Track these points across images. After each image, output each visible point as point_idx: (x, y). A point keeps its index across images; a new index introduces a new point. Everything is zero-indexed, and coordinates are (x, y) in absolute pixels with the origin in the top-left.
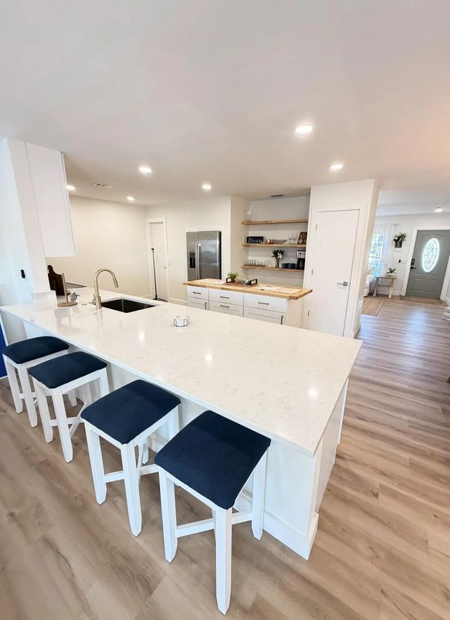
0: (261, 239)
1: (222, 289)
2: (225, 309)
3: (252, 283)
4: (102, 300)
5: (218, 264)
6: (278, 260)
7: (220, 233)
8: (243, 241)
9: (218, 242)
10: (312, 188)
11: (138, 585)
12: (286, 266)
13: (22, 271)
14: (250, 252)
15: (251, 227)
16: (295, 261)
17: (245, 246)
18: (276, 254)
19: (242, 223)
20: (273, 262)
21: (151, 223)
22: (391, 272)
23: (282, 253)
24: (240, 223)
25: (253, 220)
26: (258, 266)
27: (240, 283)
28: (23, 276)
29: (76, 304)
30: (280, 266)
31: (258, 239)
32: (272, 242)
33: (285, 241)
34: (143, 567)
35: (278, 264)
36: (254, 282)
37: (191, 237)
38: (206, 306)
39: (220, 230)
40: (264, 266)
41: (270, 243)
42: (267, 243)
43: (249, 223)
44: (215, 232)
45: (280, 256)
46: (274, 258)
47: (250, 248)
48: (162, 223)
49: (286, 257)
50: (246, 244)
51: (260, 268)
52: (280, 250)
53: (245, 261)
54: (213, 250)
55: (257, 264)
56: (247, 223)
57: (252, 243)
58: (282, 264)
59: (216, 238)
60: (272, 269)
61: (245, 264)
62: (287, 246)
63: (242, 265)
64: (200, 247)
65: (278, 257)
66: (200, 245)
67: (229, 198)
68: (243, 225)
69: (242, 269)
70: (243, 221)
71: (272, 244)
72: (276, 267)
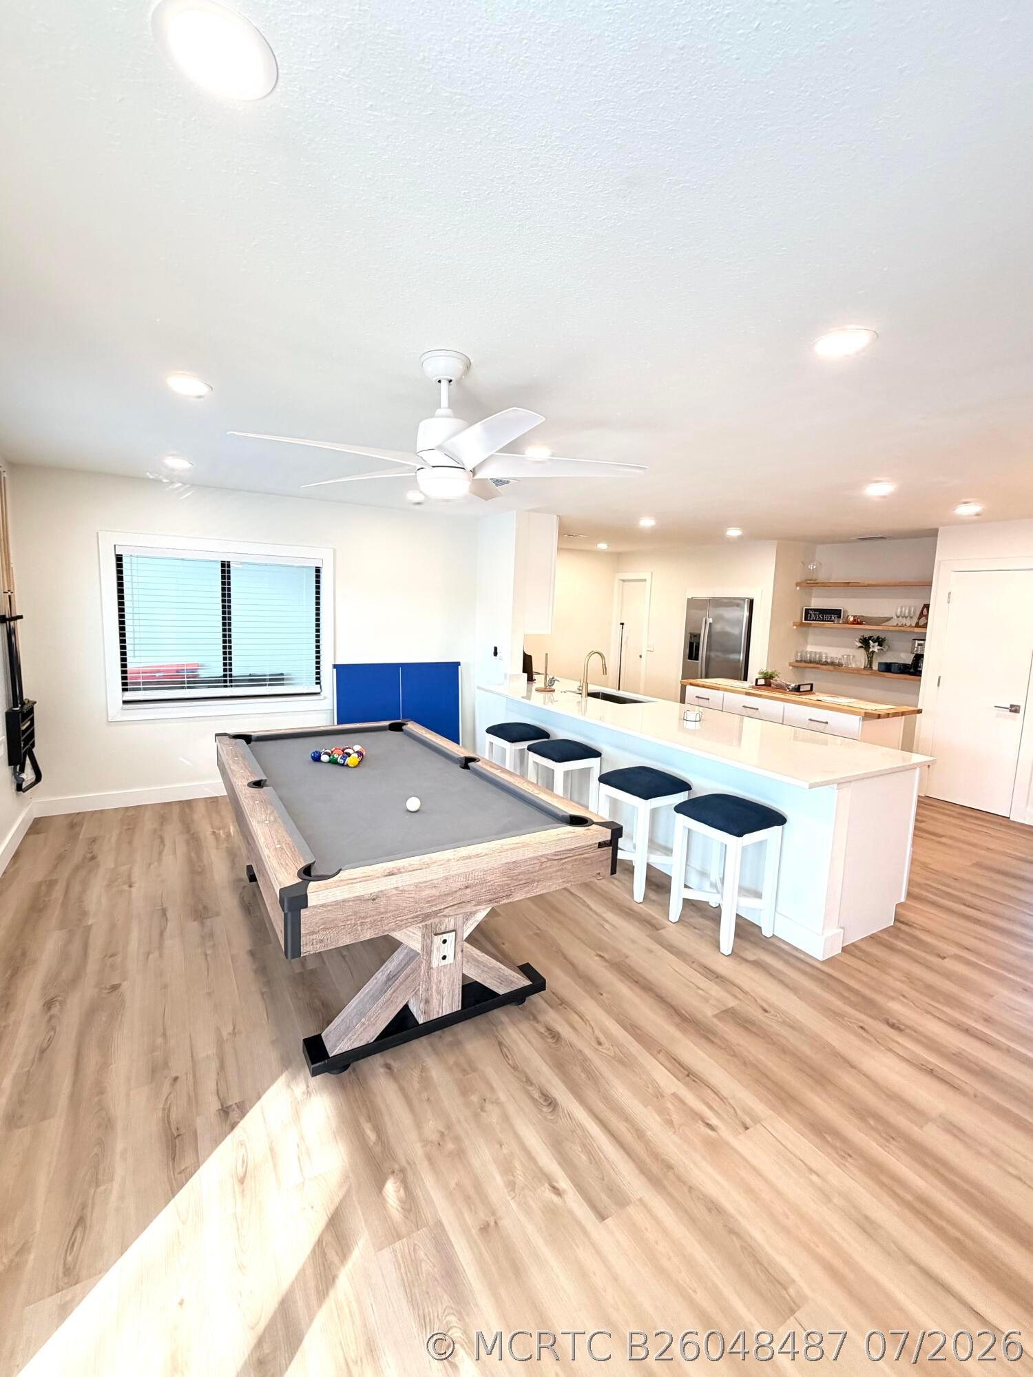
0: (837, 613)
1: (747, 694)
3: (801, 689)
4: (589, 689)
5: (742, 657)
6: (871, 656)
7: (751, 602)
8: (798, 616)
9: (746, 613)
10: (941, 529)
11: (646, 924)
12: (887, 668)
13: (496, 649)
14: (811, 638)
15: (815, 590)
16: (907, 659)
17: (801, 624)
18: (865, 643)
19: (797, 584)
20: (860, 658)
21: (624, 581)
23: (880, 642)
24: (794, 585)
25: (822, 576)
26: (826, 663)
27: (781, 688)
28: (496, 654)
29: (554, 691)
30: (875, 667)
31: (831, 615)
32: (858, 621)
33: (888, 619)
35: (870, 663)
36: (808, 688)
37: (693, 604)
39: (751, 596)
40: (840, 665)
41: (853, 623)
42: (847, 622)
43: (810, 584)
44: (743, 599)
45: (875, 648)
46: (863, 651)
47: (811, 630)
48: (645, 580)
49: (888, 650)
50: (804, 621)
51: (831, 668)
52: (875, 637)
53: (799, 654)
54: (735, 631)
55: (817, 659)
56: (808, 583)
57: (815, 620)
58: (880, 664)
59: (744, 610)
60: (857, 671)
61: (799, 659)
62: (891, 628)
63: (793, 660)
64: (710, 623)
65: (871, 650)
66: (711, 620)
67: (776, 541)
68: (798, 588)
69: (791, 668)
70: (799, 581)
71: (858, 623)
72: (865, 668)
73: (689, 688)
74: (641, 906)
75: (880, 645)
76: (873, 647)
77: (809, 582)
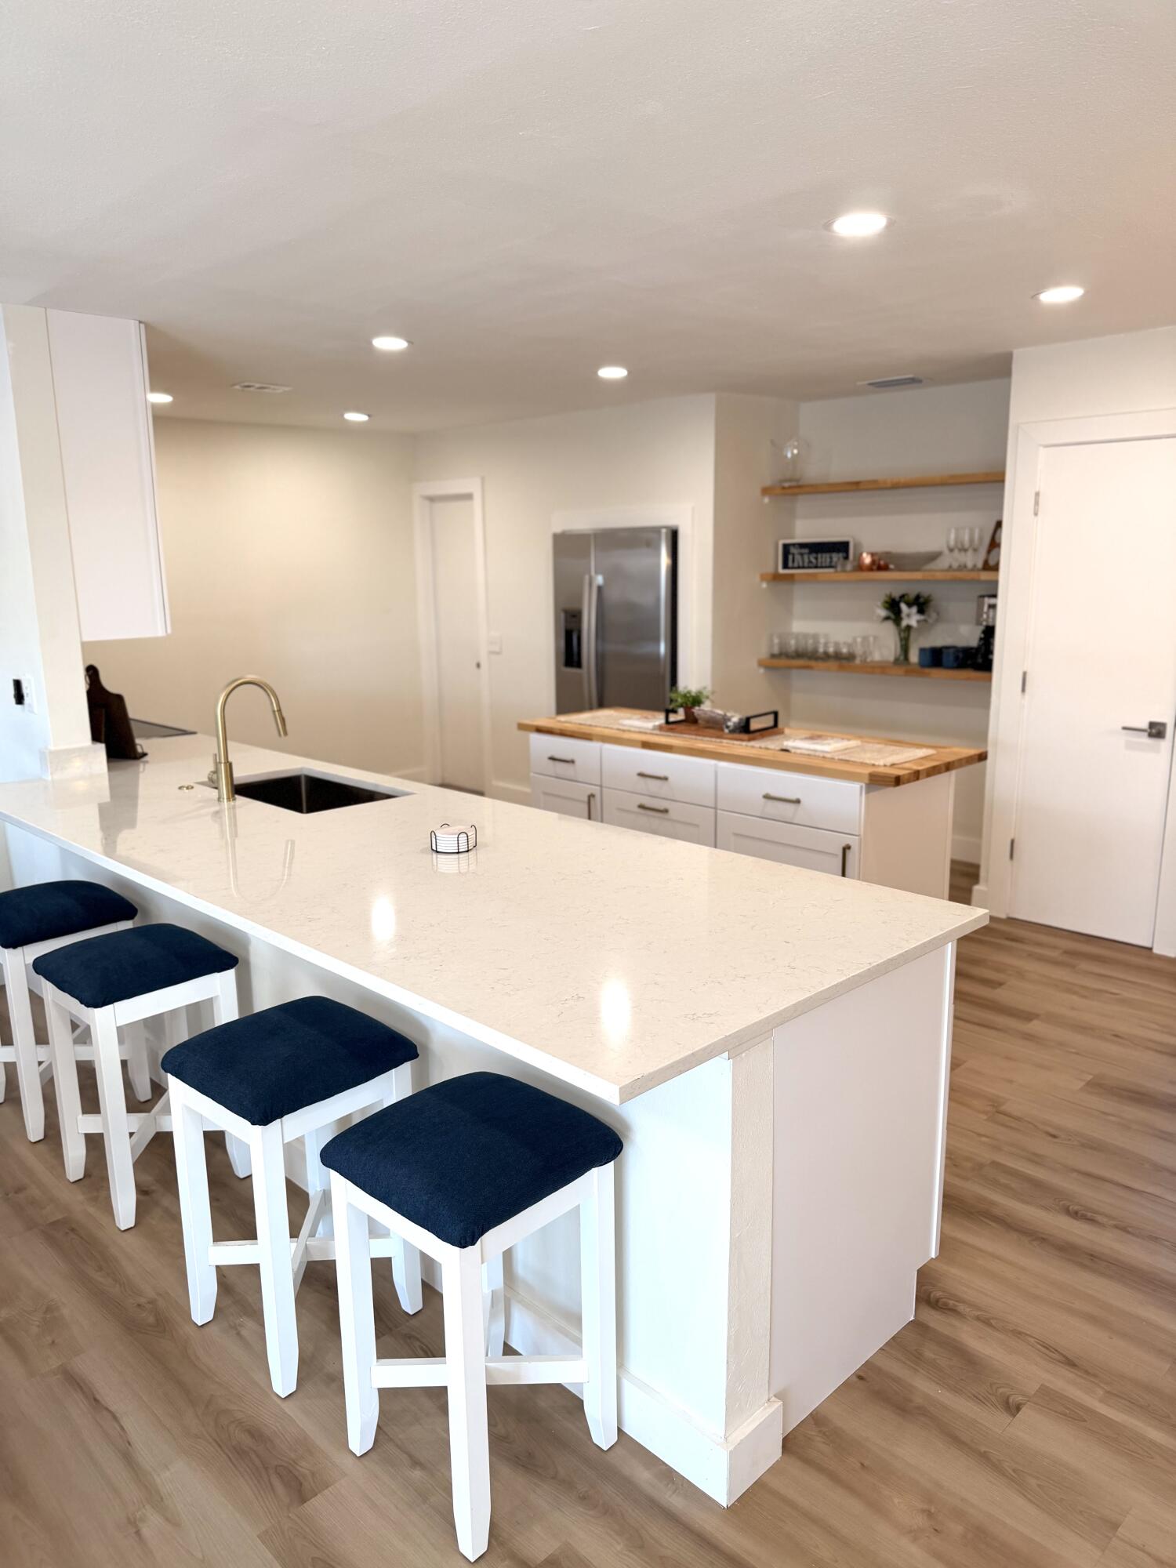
0: (842, 548)
1: (646, 745)
2: (655, 820)
3: (755, 725)
4: (236, 775)
5: (663, 648)
6: (906, 635)
7: (674, 535)
8: (772, 561)
9: (665, 560)
10: (1017, 353)
11: (276, 1482)
12: (936, 658)
13: (18, 684)
14: (798, 606)
15: (802, 504)
16: (968, 636)
17: (776, 578)
18: (893, 607)
19: (766, 491)
20: (883, 642)
21: (432, 499)
23: (921, 604)
24: (758, 492)
25: (813, 472)
26: (827, 657)
27: (715, 726)
28: (19, 698)
30: (914, 657)
31: (829, 553)
32: (880, 564)
33: (933, 557)
34: (293, 1455)
35: (905, 649)
36: (768, 721)
37: (565, 545)
38: (591, 809)
39: (672, 522)
40: (851, 657)
41: (872, 568)
42: (860, 567)
43: (790, 489)
44: (656, 530)
45: (911, 617)
46: (890, 625)
47: (798, 590)
48: (469, 497)
49: (937, 621)
50: (781, 571)
51: (832, 664)
52: (912, 595)
53: (776, 641)
54: (643, 599)
55: (821, 650)
56: (784, 488)
57: (803, 567)
58: (922, 651)
59: (658, 555)
60: (881, 669)
61: (776, 650)
62: (939, 576)
63: (764, 653)
64: (600, 588)
65: (904, 623)
66: (599, 580)
67: (709, 401)
68: (766, 500)
69: (762, 671)
70: (768, 483)
71: (880, 568)
72: (896, 661)
73: (535, 738)
74: (287, 1407)
75: (921, 611)
76: (909, 616)
77: (786, 485)
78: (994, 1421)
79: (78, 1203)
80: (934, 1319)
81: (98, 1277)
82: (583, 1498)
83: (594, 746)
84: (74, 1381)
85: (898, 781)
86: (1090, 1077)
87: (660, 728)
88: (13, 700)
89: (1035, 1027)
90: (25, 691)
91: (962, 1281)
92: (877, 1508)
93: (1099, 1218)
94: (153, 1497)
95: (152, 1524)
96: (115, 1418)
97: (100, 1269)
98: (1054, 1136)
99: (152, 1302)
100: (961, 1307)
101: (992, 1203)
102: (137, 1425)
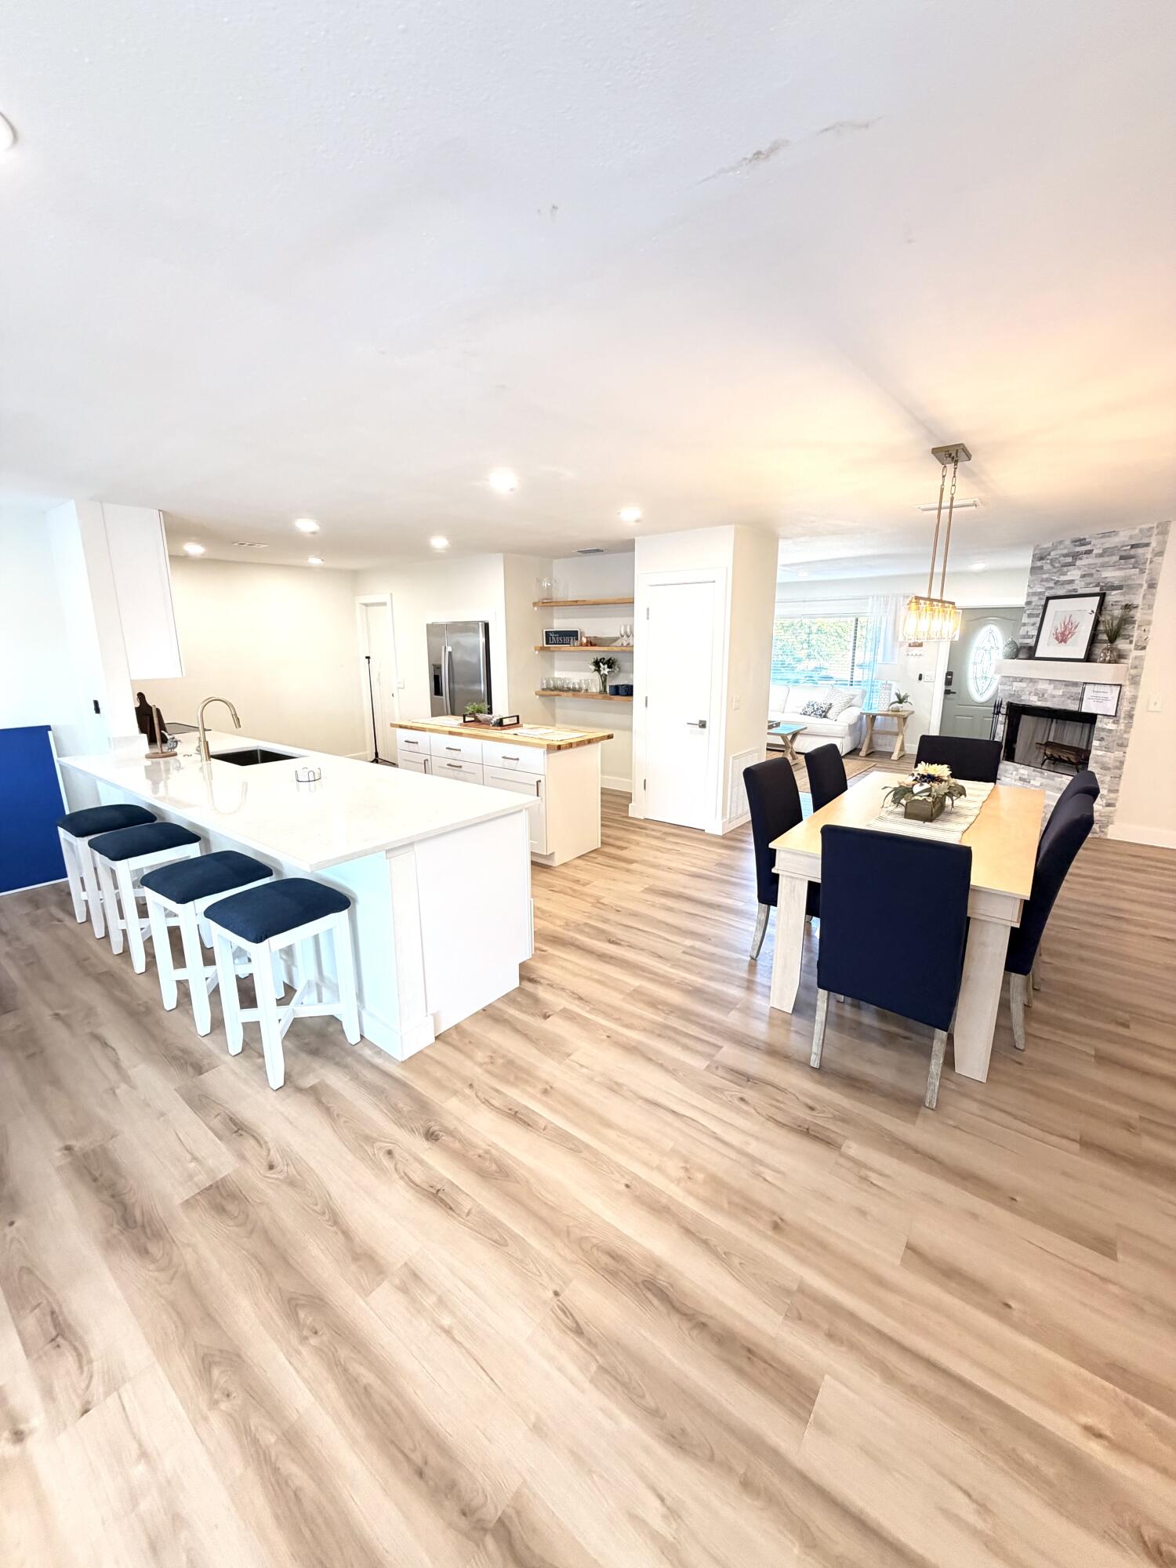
0: (574, 634)
1: (451, 733)
2: (456, 773)
3: (506, 722)
4: (211, 750)
5: (483, 687)
6: (604, 678)
7: (486, 626)
8: (541, 641)
9: (482, 640)
10: (636, 540)
11: (189, 1068)
12: (615, 690)
13: (96, 703)
14: (557, 663)
15: (555, 611)
17: (542, 649)
18: (597, 663)
19: (535, 604)
20: (594, 683)
21: (366, 605)
22: (901, 701)
23: (610, 663)
24: (532, 605)
25: (559, 595)
26: (569, 690)
27: (484, 723)
28: (97, 710)
29: (175, 754)
30: (607, 690)
31: (567, 637)
32: (590, 643)
33: (615, 640)
35: (603, 686)
36: (514, 720)
37: (434, 630)
38: (426, 767)
39: (486, 619)
40: (579, 690)
41: (588, 644)
42: (582, 644)
43: (547, 604)
44: (477, 623)
45: (605, 670)
46: (596, 673)
47: (554, 655)
48: (384, 604)
49: (619, 671)
50: (545, 645)
51: (570, 694)
52: (606, 659)
53: (545, 682)
54: (474, 660)
55: (565, 686)
56: (543, 603)
57: (556, 644)
58: (610, 686)
59: (479, 636)
60: (593, 696)
61: (545, 687)
62: (616, 649)
63: (539, 689)
64: (450, 653)
65: (602, 673)
66: (449, 649)
67: (501, 556)
68: (536, 609)
69: (538, 697)
70: (536, 600)
71: (592, 645)
72: (600, 692)
73: (399, 730)
74: (205, 1041)
75: (609, 667)
76: (604, 669)
77: (545, 601)
78: (537, 1023)
79: (116, 965)
80: (528, 986)
81: (118, 993)
82: (337, 1064)
83: (428, 734)
84: (97, 1038)
85: (559, 748)
86: (647, 886)
87: (461, 724)
88: (94, 711)
89: (633, 866)
90: (100, 706)
91: (545, 970)
92: (471, 1058)
93: (622, 943)
94: (126, 1078)
95: (122, 1089)
96: (114, 1049)
97: (122, 990)
98: (618, 911)
99: (146, 1002)
100: (542, 981)
101: (576, 939)
102: (124, 1053)
